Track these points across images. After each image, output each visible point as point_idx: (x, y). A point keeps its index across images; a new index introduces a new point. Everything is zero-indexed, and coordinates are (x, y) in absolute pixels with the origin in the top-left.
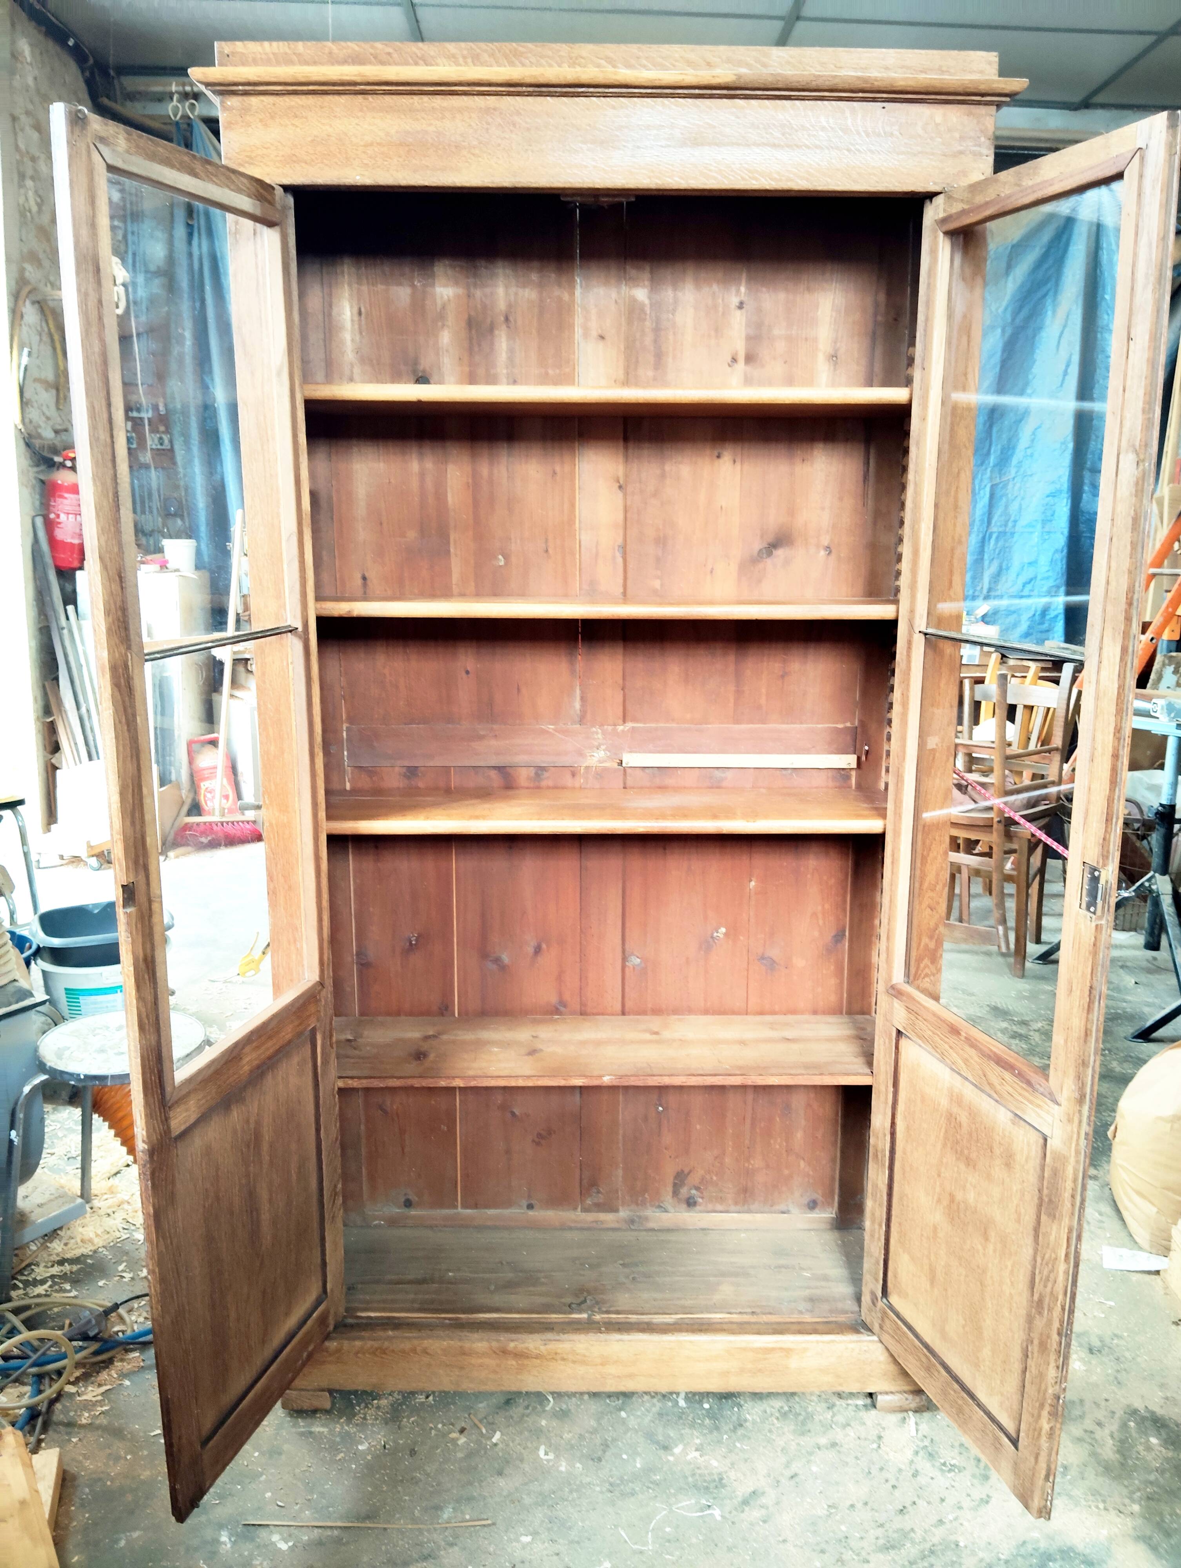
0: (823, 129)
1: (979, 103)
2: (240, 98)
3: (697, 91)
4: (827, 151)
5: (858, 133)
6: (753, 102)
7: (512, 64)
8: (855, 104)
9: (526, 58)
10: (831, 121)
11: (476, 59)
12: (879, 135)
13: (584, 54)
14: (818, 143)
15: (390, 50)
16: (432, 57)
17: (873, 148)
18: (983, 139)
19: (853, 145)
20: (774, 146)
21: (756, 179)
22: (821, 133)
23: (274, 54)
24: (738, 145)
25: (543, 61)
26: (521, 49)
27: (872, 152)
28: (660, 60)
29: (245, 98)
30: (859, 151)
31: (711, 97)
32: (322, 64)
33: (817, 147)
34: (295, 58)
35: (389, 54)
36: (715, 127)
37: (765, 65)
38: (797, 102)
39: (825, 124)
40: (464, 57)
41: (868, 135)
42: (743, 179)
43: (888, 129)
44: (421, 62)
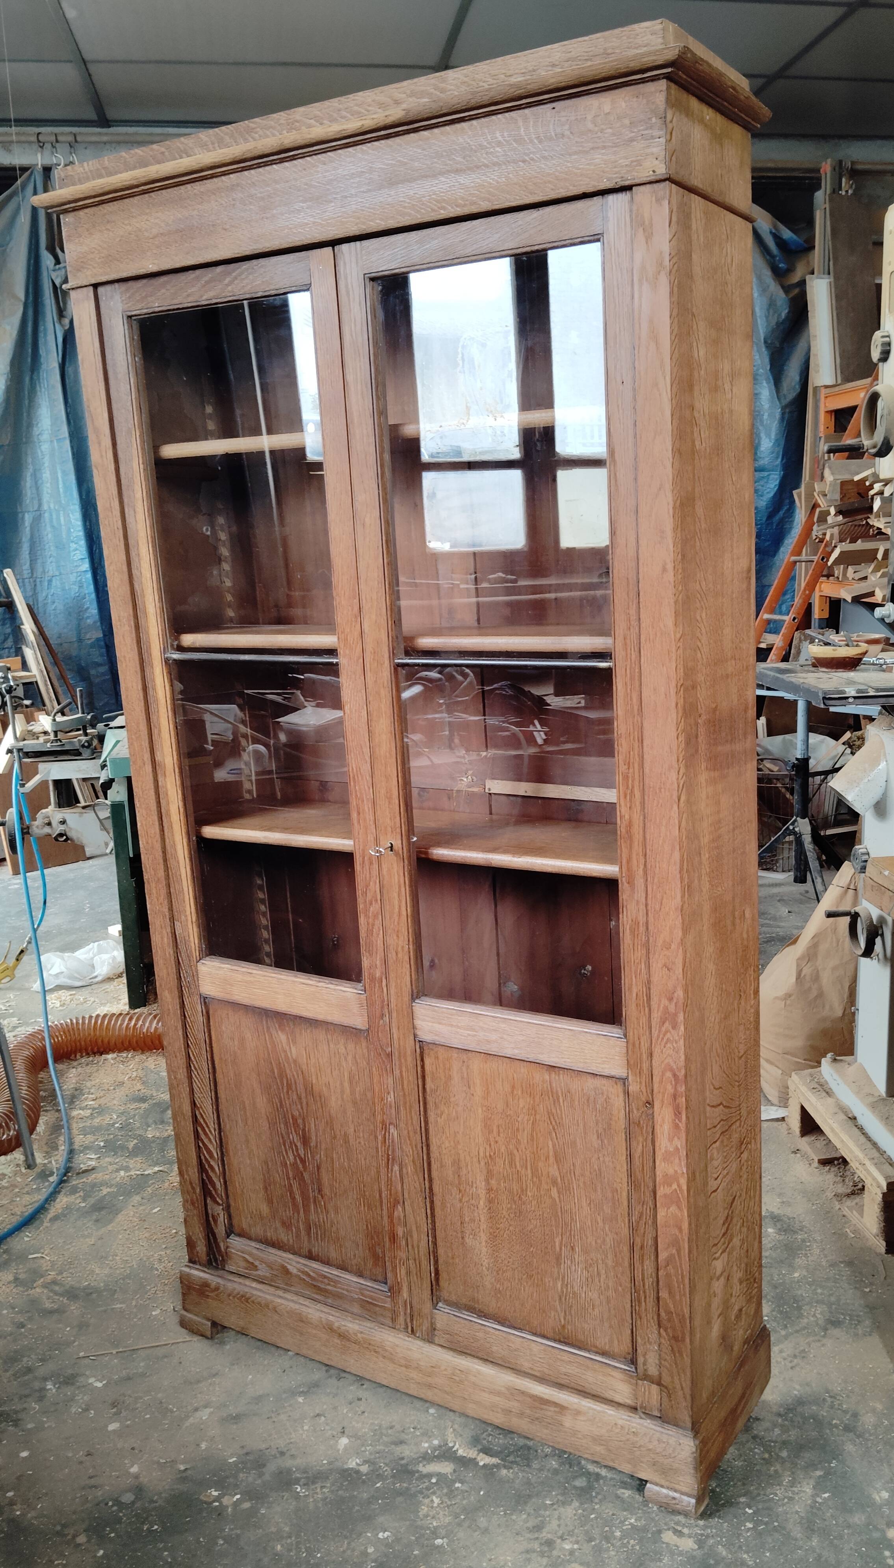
0: (499, 144)
1: (643, 81)
2: (72, 214)
3: (383, 133)
4: (504, 167)
5: (531, 141)
6: (436, 131)
7: (246, 140)
8: (527, 111)
9: (256, 133)
10: (506, 134)
11: (221, 143)
12: (550, 139)
13: (298, 117)
14: (495, 159)
15: (163, 149)
16: (191, 148)
17: (546, 154)
18: (654, 120)
19: (528, 155)
20: (457, 171)
21: (444, 208)
22: (498, 149)
23: (91, 171)
24: (426, 177)
25: (268, 133)
26: (251, 125)
27: (545, 158)
28: (356, 108)
29: (76, 213)
30: (532, 159)
31: (397, 134)
32: (121, 173)
33: (495, 164)
34: (103, 171)
35: (163, 153)
36: (406, 164)
37: (443, 91)
38: (474, 122)
39: (500, 138)
40: (213, 144)
41: (540, 142)
42: (433, 210)
43: (559, 130)
44: (184, 155)
